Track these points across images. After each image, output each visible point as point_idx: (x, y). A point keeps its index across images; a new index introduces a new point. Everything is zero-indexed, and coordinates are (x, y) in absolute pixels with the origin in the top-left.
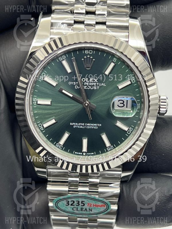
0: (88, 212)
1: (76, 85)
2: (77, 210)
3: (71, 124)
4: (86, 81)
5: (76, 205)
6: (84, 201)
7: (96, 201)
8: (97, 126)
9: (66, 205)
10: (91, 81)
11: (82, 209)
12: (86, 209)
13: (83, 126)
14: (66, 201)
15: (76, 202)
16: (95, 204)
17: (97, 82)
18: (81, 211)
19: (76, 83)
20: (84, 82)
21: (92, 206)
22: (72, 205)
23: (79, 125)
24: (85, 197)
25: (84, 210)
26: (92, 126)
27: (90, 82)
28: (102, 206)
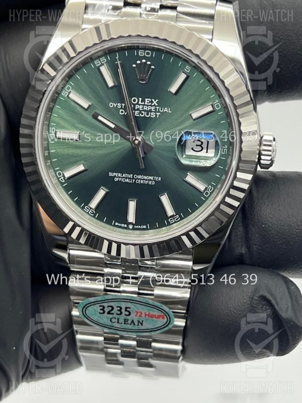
0: (136, 327)
1: (121, 108)
2: (118, 323)
3: (110, 174)
4: (138, 104)
5: (117, 314)
6: (129, 308)
7: (149, 308)
8: (154, 181)
9: (100, 313)
10: (148, 103)
11: (126, 321)
12: (133, 322)
13: (130, 178)
14: (100, 306)
15: (116, 309)
16: (147, 313)
17: (156, 104)
18: (125, 323)
19: (122, 106)
20: (135, 105)
21: (143, 315)
22: (109, 313)
23: (124, 177)
24: (131, 300)
25: (129, 322)
26: (145, 180)
27: (144, 105)
28: (159, 317)
